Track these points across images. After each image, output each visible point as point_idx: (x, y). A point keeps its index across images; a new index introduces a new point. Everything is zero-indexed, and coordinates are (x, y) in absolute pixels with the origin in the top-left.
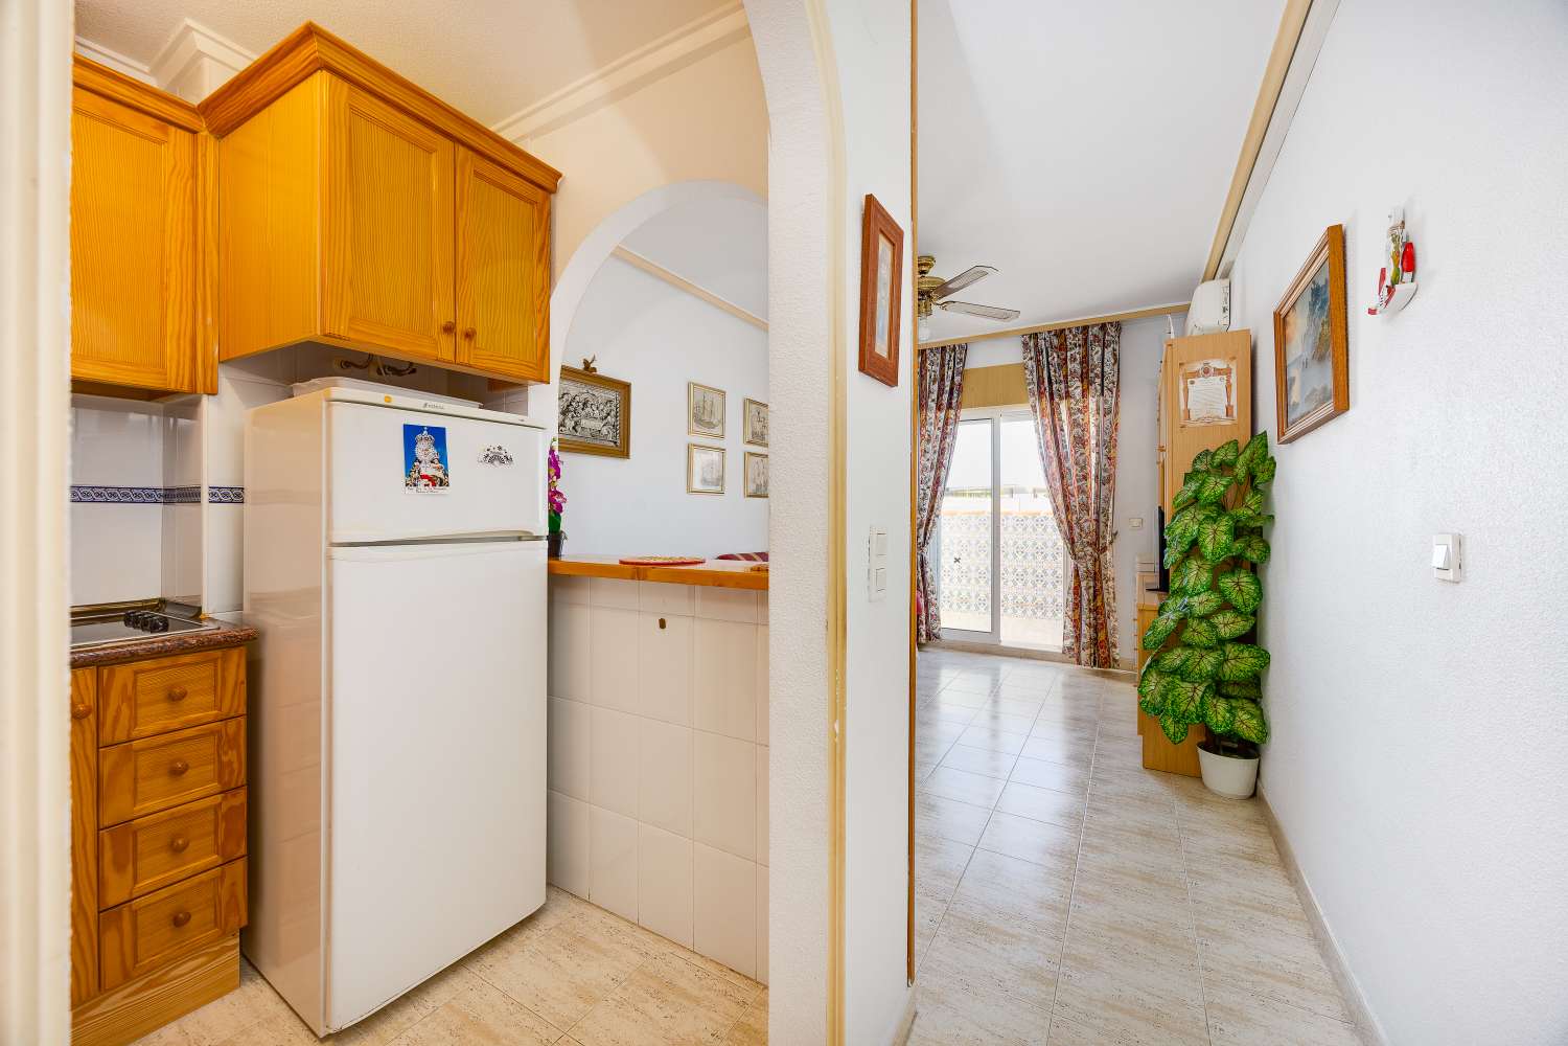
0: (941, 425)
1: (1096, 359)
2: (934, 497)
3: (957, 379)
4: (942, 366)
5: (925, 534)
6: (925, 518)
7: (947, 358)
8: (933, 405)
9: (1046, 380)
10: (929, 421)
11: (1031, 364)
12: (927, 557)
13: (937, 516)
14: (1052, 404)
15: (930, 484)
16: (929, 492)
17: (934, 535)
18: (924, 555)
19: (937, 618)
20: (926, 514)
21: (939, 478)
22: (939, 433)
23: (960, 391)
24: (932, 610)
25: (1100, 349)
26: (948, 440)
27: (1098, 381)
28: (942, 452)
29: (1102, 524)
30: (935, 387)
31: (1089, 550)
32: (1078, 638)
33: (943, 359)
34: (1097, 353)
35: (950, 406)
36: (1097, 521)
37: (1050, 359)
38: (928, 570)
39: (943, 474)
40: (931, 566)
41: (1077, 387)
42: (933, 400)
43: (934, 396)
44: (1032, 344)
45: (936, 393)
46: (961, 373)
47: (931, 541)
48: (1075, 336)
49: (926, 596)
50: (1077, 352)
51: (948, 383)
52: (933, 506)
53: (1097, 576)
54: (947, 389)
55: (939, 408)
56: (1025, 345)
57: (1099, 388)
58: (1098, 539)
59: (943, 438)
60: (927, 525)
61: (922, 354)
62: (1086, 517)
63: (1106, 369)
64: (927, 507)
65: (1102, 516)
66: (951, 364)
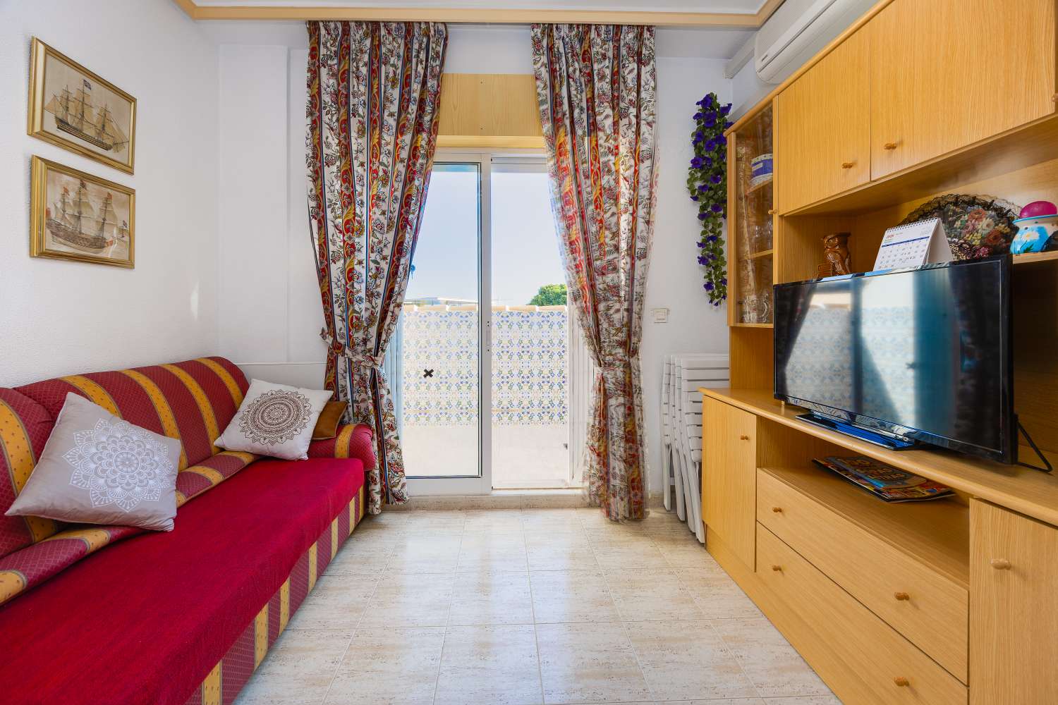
0: (404, 154)
1: (631, 78)
2: (393, 274)
3: (431, 83)
4: (407, 60)
5: (379, 335)
6: (379, 309)
7: (416, 46)
8: (391, 122)
9: (566, 101)
10: (384, 149)
11: (544, 73)
12: (383, 371)
13: (399, 306)
14: (573, 138)
15: (387, 252)
16: (385, 266)
17: (393, 335)
18: (378, 368)
19: (398, 467)
20: (379, 301)
21: (401, 243)
22: (401, 167)
23: (437, 105)
24: (391, 455)
25: (635, 66)
26: (416, 182)
27: (633, 111)
28: (406, 202)
29: (635, 316)
30: (396, 93)
31: (620, 352)
32: (605, 477)
33: (408, 49)
34: (631, 71)
35: (419, 128)
36: (629, 310)
37: (571, 69)
38: (384, 392)
39: (408, 237)
40: (388, 385)
41: (607, 117)
42: (391, 115)
43: (394, 108)
44: (545, 43)
45: (396, 102)
46: (439, 77)
47: (388, 347)
48: (604, 42)
49: (381, 434)
50: (603, 67)
51: (416, 86)
52: (392, 290)
53: (629, 389)
54: (416, 95)
55: (400, 130)
56: (537, 43)
57: (634, 121)
58: (629, 336)
59: (409, 180)
60: (383, 319)
61: (374, 32)
62: (617, 306)
63: (643, 95)
64: (381, 290)
65: (635, 304)
66: (423, 56)
